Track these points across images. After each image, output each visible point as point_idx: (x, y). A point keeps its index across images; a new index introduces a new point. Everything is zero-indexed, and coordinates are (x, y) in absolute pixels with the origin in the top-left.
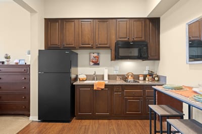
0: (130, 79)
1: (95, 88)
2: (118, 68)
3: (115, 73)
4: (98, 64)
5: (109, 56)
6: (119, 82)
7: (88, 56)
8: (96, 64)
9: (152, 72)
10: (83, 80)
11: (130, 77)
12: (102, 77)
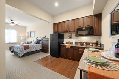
0: (85, 45)
1: (67, 47)
2: (79, 39)
3: (78, 42)
4: (71, 38)
5: (75, 35)
6: (79, 46)
7: (67, 35)
8: (70, 38)
9: (97, 42)
10: (65, 44)
11: (85, 43)
12: (72, 43)
